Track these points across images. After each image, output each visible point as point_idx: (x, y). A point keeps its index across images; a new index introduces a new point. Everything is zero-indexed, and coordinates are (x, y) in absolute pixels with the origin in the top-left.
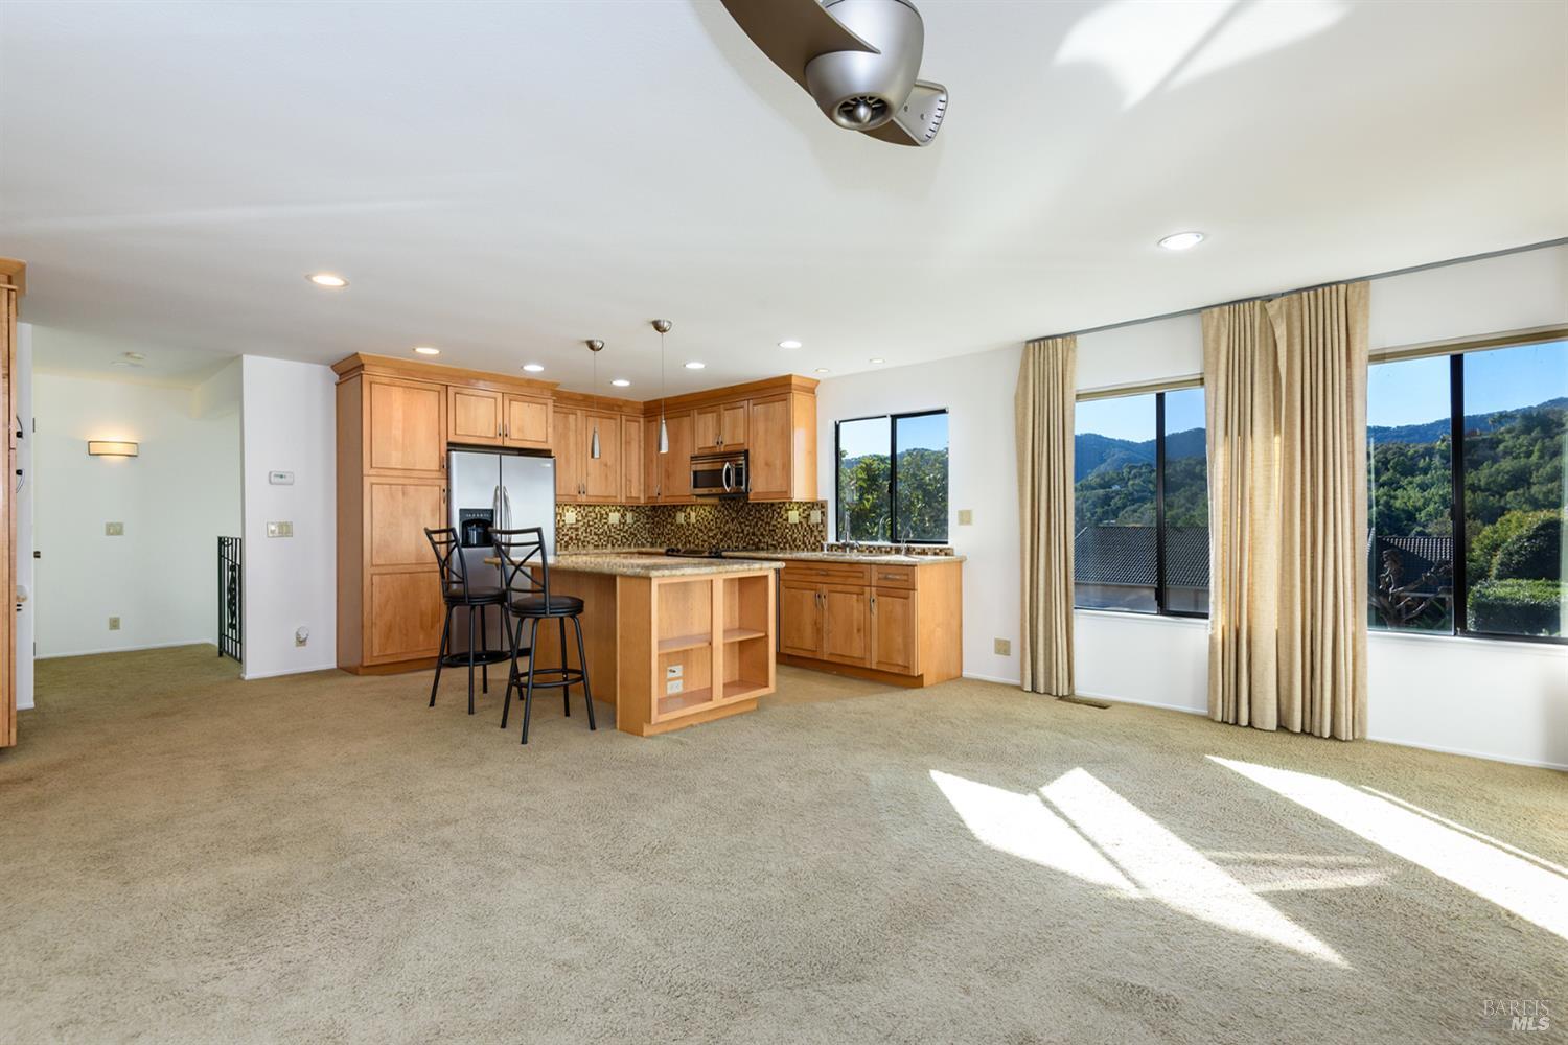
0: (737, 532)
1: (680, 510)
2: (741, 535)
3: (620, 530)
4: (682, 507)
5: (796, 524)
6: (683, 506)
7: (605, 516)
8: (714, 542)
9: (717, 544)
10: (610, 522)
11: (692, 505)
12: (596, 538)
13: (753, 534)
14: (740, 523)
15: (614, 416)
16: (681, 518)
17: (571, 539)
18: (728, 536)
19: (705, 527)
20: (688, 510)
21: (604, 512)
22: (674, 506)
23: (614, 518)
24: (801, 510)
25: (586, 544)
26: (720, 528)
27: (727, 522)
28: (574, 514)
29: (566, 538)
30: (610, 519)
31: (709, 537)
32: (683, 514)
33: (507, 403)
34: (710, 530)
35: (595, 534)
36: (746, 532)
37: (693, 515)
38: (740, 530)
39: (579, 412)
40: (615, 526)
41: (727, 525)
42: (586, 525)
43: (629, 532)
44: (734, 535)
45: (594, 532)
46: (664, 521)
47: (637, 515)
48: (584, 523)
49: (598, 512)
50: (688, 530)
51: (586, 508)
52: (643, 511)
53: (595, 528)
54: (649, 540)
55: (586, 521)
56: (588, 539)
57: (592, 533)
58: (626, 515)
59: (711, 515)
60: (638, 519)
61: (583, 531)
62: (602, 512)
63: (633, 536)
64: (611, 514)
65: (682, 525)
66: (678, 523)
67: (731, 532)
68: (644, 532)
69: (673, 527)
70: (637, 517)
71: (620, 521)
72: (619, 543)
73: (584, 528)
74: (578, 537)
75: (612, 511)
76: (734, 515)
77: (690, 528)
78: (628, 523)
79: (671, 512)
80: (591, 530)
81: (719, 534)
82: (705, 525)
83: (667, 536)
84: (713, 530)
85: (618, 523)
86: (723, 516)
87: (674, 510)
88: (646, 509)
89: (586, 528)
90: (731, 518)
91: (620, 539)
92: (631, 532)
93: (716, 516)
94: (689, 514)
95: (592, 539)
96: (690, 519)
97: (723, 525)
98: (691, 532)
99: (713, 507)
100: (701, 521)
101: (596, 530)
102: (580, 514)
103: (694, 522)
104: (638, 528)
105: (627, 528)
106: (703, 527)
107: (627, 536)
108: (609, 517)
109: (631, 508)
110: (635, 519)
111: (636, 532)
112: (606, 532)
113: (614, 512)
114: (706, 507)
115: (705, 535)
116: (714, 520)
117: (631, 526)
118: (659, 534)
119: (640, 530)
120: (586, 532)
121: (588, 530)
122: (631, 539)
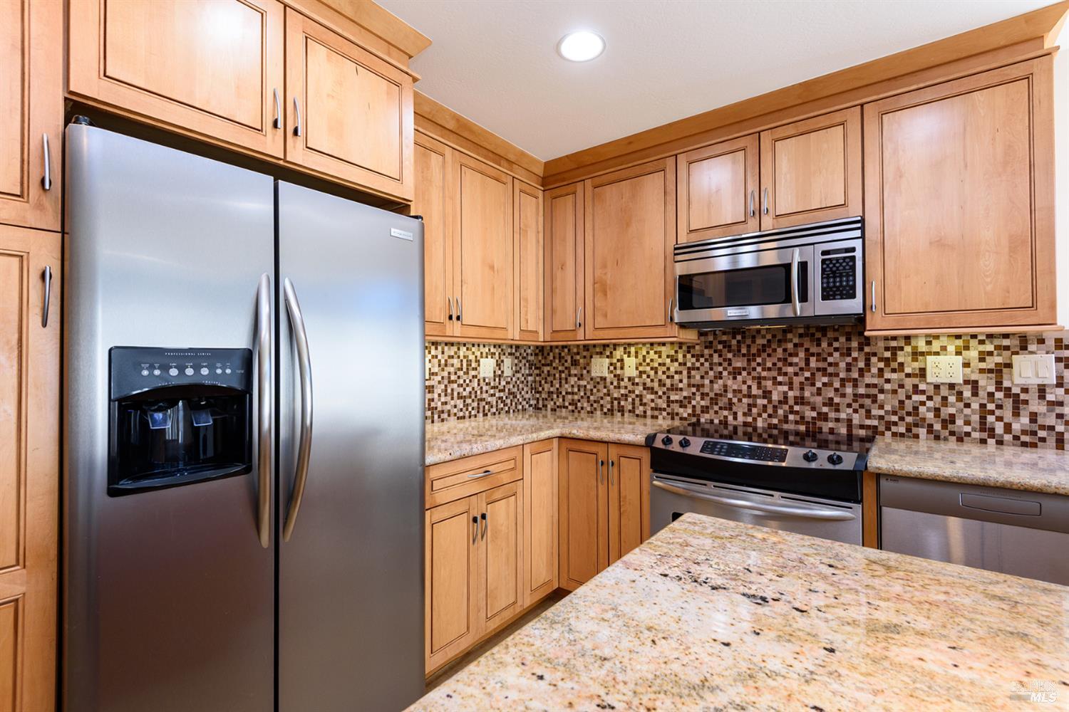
0: (750, 396)
1: (600, 353)
2: (761, 402)
3: (493, 388)
4: (604, 349)
5: (952, 386)
6: (605, 346)
7: (474, 365)
8: (685, 412)
9: (693, 415)
10: (481, 376)
11: (630, 345)
12: (460, 404)
13: (800, 400)
14: (759, 379)
15: (504, 178)
16: (600, 367)
18: (723, 402)
19: (662, 384)
20: (619, 353)
21: (472, 357)
22: (586, 347)
23: (487, 367)
24: (973, 354)
25: (445, 416)
26: (699, 387)
27: (719, 375)
30: (481, 369)
31: (669, 402)
32: (607, 361)
33: (296, 41)
34: (673, 388)
35: (460, 397)
36: (776, 397)
37: (630, 362)
38: (756, 392)
39: (448, 151)
40: (487, 381)
41: (720, 382)
42: (446, 382)
43: (507, 390)
44: (740, 400)
45: (459, 393)
46: (561, 372)
47: (516, 361)
48: (443, 378)
49: (465, 357)
50: (618, 387)
51: (446, 348)
52: (525, 355)
53: (458, 386)
54: (532, 402)
55: (445, 374)
56: (448, 407)
57: (455, 394)
58: (502, 361)
59: (676, 364)
60: (518, 369)
61: (440, 392)
62: (470, 358)
63: (511, 397)
64: (482, 360)
65: (604, 379)
66: (593, 374)
67: (730, 395)
68: (525, 389)
69: (583, 383)
70: (516, 365)
71: (495, 372)
72: (494, 410)
73: (443, 387)
74: (433, 405)
75: (484, 355)
76: (738, 363)
77: (622, 384)
78: (505, 375)
79: (578, 357)
80: (452, 390)
81: (698, 398)
82: (660, 380)
83: (570, 397)
84: (681, 389)
85: (492, 375)
86: (707, 364)
87: (585, 353)
88: (529, 351)
89: (446, 386)
90: (730, 369)
91: (494, 403)
92: (509, 390)
93: (689, 365)
94: (621, 360)
95: (455, 406)
96: (622, 368)
97: (707, 382)
98: (623, 391)
99: (680, 348)
100: (652, 373)
101: (461, 389)
102: (436, 361)
103: (634, 373)
104: (518, 382)
105: (503, 383)
106: (656, 385)
107: (504, 398)
108: (479, 365)
109: (509, 351)
110: (514, 369)
111: (515, 390)
112: (476, 392)
113: (487, 357)
114: (663, 349)
115: (660, 397)
116: (685, 373)
117: (509, 379)
118: (550, 393)
119: (521, 386)
120: (446, 395)
121: (449, 391)
122: (508, 401)
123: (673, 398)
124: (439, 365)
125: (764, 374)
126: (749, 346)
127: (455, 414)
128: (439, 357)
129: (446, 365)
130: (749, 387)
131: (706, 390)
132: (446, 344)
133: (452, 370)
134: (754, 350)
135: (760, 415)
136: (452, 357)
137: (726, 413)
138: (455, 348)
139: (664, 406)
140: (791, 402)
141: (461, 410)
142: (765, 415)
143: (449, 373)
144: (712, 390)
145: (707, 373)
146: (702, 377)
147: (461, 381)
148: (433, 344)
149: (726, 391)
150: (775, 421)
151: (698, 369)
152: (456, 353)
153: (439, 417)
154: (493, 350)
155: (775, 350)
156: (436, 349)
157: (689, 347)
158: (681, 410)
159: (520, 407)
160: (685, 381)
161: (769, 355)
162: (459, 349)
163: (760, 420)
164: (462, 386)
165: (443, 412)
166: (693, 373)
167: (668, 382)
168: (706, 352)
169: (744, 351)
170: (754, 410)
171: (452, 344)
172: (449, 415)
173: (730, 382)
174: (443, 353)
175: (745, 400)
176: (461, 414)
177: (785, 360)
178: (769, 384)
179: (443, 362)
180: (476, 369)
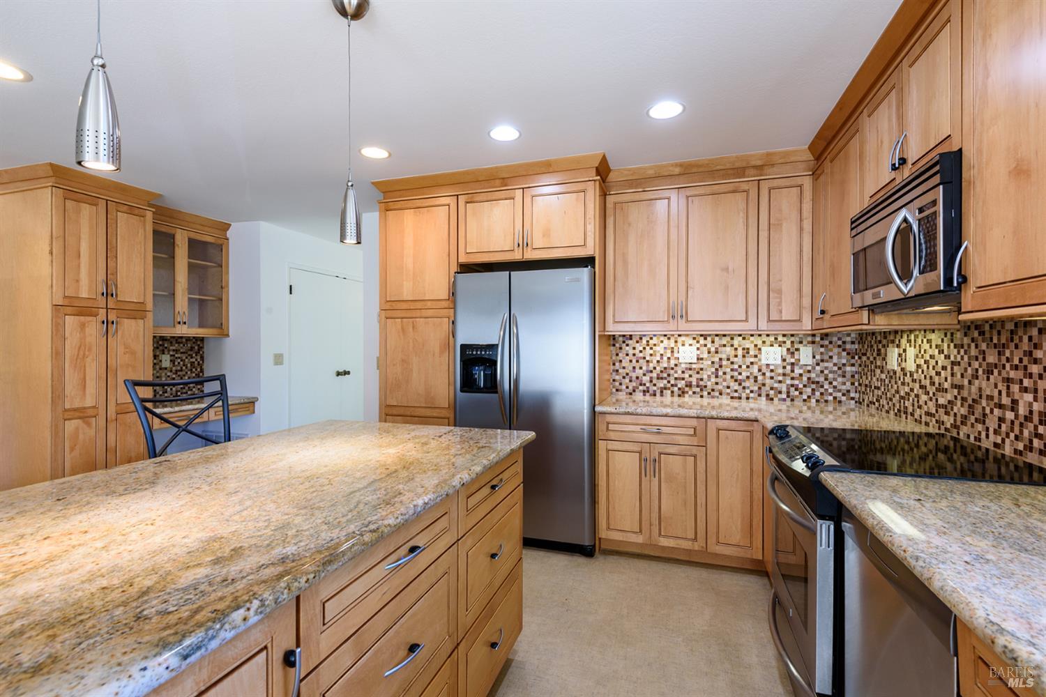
0: (1000, 406)
1: (893, 342)
2: (1010, 415)
3: (783, 375)
7: (752, 352)
8: (949, 420)
9: (955, 426)
10: (764, 362)
12: (735, 385)
14: (1008, 381)
15: (744, 188)
16: (893, 354)
17: (689, 385)
18: (978, 411)
19: (933, 384)
20: (904, 342)
21: (751, 346)
23: (772, 355)
25: (716, 394)
26: (960, 387)
27: (976, 374)
28: (694, 348)
29: (681, 384)
30: (764, 356)
31: (938, 406)
32: (897, 351)
34: (941, 389)
35: (734, 380)
36: (1022, 411)
37: (911, 352)
38: (1006, 401)
40: (772, 367)
41: (977, 382)
42: (717, 366)
43: (805, 379)
44: (992, 411)
45: (732, 377)
46: (872, 363)
47: (822, 350)
48: (713, 363)
49: (740, 346)
50: (903, 384)
51: (717, 339)
52: (840, 343)
53: (732, 370)
54: (852, 395)
55: (716, 359)
56: (720, 387)
57: (728, 377)
58: (797, 350)
59: (942, 356)
60: (826, 357)
61: (710, 373)
62: (747, 346)
63: (814, 386)
64: (764, 349)
65: (895, 373)
66: (889, 367)
67: (984, 403)
68: (840, 379)
69: (883, 376)
70: (822, 353)
71: (784, 360)
72: (784, 396)
73: (713, 370)
74: (701, 383)
75: (768, 343)
76: (991, 358)
77: (906, 381)
78: (801, 363)
79: (880, 346)
80: (725, 373)
81: (959, 403)
82: (931, 377)
83: (876, 391)
84: (946, 391)
85: (779, 362)
86: (966, 358)
87: (884, 342)
88: (848, 339)
89: (717, 370)
90: (984, 364)
91: (784, 389)
92: (809, 379)
93: (952, 358)
94: (905, 351)
95: (728, 387)
96: (906, 361)
97: (966, 382)
98: (907, 389)
99: (946, 336)
100: (925, 367)
101: (736, 374)
102: (705, 349)
103: (913, 368)
104: (826, 372)
105: (798, 371)
106: (928, 382)
107: (801, 386)
108: (761, 353)
109: (810, 339)
110: (818, 357)
111: (822, 379)
112: (756, 377)
113: (772, 345)
114: (933, 336)
115: (931, 399)
116: (949, 368)
117: (809, 368)
118: (866, 386)
119: (831, 376)
120: (717, 377)
121: (720, 373)
122: (809, 390)
123: (942, 401)
124: (709, 352)
125: (1012, 374)
126: (999, 333)
127: (728, 394)
128: (709, 346)
129: (717, 352)
130: (1000, 392)
131: (965, 393)
132: (717, 335)
133: (724, 356)
134: (1003, 341)
135: (1008, 435)
136: (724, 346)
137: (980, 427)
138: (728, 339)
139: (934, 412)
140: (1036, 419)
141: (736, 391)
142: (1012, 436)
143: (721, 359)
144: (970, 393)
145: (966, 370)
146: (962, 376)
147: (736, 367)
148: (701, 335)
149: (981, 397)
150: (1020, 446)
151: (959, 364)
152: (728, 342)
153: (709, 393)
154: (780, 339)
155: (1021, 339)
156: (705, 339)
157: (952, 334)
158: (946, 417)
159: (831, 398)
160: (949, 379)
161: (1017, 347)
162: (732, 339)
163: (1007, 441)
164: (736, 370)
165: (713, 390)
166: (956, 368)
167: (936, 379)
168: (966, 341)
169: (995, 341)
170: (1004, 427)
171: (724, 335)
172: (721, 394)
173: (984, 384)
174: (713, 342)
175: (996, 411)
176: (736, 395)
177: (1031, 353)
178: (1015, 388)
179: (713, 349)
180: (756, 356)
